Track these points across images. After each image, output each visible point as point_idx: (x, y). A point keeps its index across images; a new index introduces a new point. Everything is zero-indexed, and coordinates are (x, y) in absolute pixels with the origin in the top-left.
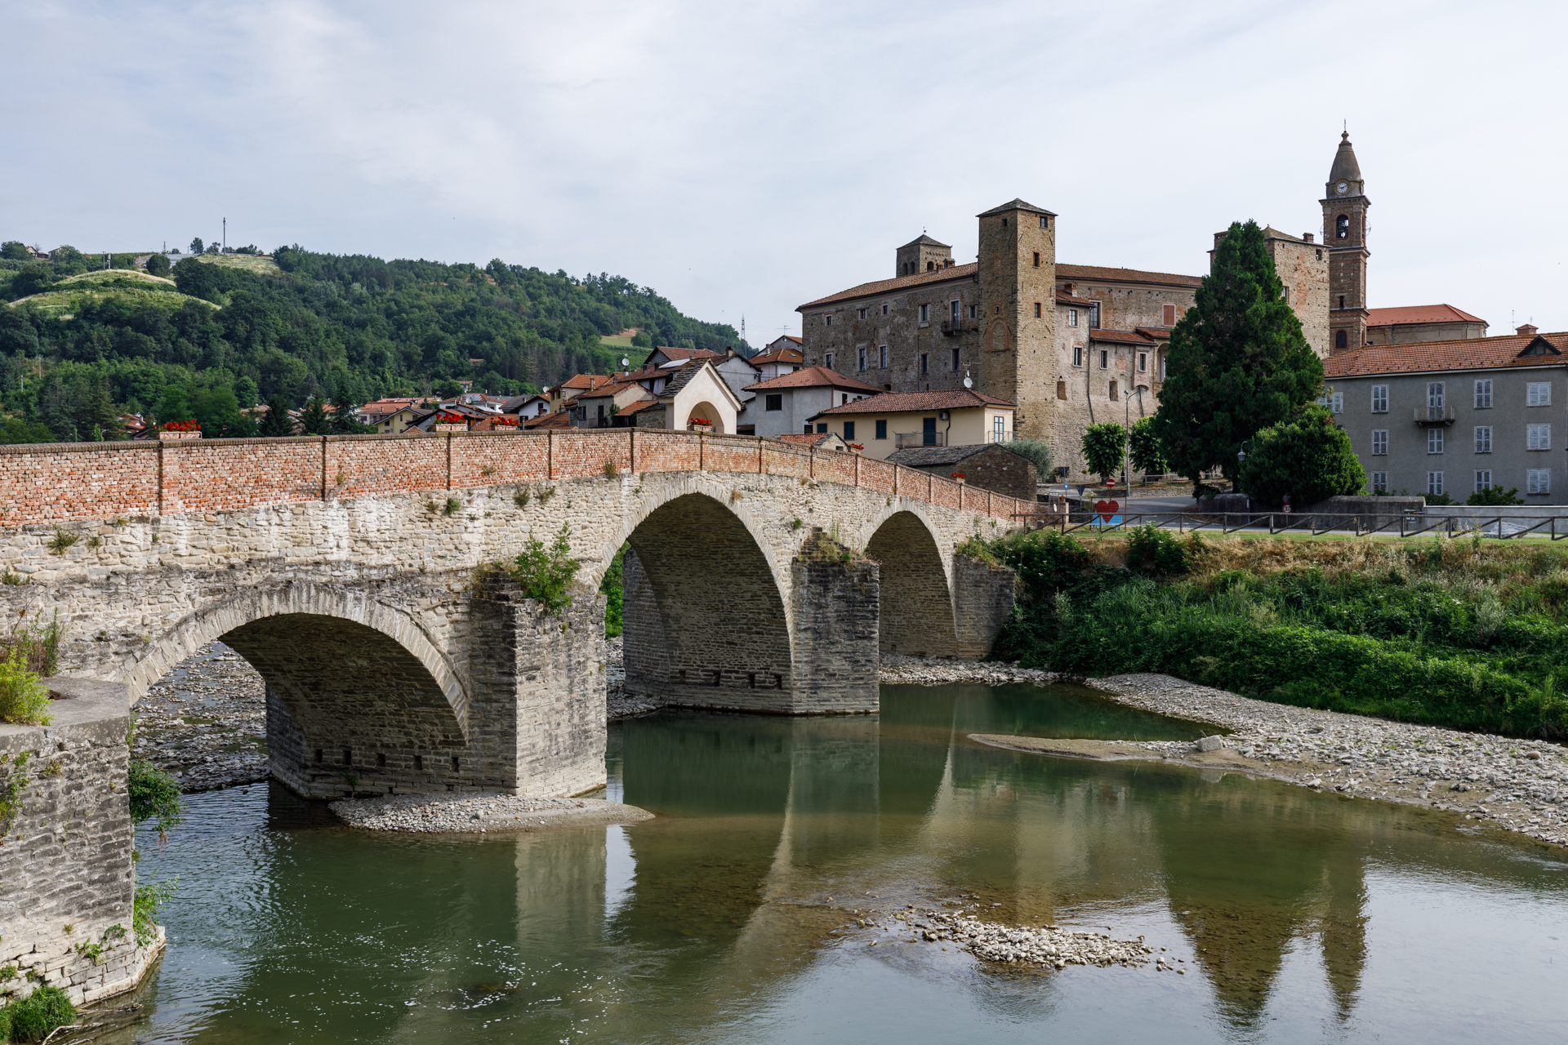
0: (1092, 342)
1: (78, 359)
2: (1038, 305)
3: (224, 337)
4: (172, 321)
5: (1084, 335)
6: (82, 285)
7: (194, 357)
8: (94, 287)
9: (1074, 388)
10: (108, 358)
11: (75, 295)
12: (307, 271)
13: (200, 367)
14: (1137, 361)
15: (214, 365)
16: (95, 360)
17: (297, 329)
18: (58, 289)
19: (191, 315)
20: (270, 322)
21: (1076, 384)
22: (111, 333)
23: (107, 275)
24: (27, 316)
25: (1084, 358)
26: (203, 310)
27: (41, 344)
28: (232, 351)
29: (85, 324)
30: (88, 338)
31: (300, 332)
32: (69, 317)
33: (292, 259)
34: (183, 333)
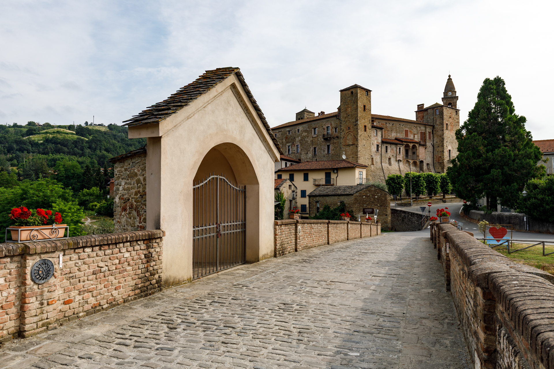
0: (383, 142)
1: (43, 154)
2: (365, 126)
3: (88, 148)
4: (73, 143)
5: (380, 140)
6: (47, 133)
7: (79, 153)
8: (50, 133)
9: (376, 160)
10: (52, 154)
11: (44, 135)
12: (117, 130)
13: (80, 156)
14: (398, 150)
15: (84, 156)
16: (48, 154)
17: (111, 146)
18: (39, 134)
19: (79, 142)
20: (103, 144)
21: (377, 158)
22: (54, 146)
23: (55, 130)
24: (28, 141)
25: (380, 149)
26: (82, 140)
27: (32, 150)
28: (90, 152)
29: (46, 144)
30: (46, 148)
31: (111, 147)
32: (42, 142)
33: (113, 127)
34: (76, 147)
